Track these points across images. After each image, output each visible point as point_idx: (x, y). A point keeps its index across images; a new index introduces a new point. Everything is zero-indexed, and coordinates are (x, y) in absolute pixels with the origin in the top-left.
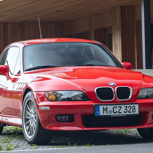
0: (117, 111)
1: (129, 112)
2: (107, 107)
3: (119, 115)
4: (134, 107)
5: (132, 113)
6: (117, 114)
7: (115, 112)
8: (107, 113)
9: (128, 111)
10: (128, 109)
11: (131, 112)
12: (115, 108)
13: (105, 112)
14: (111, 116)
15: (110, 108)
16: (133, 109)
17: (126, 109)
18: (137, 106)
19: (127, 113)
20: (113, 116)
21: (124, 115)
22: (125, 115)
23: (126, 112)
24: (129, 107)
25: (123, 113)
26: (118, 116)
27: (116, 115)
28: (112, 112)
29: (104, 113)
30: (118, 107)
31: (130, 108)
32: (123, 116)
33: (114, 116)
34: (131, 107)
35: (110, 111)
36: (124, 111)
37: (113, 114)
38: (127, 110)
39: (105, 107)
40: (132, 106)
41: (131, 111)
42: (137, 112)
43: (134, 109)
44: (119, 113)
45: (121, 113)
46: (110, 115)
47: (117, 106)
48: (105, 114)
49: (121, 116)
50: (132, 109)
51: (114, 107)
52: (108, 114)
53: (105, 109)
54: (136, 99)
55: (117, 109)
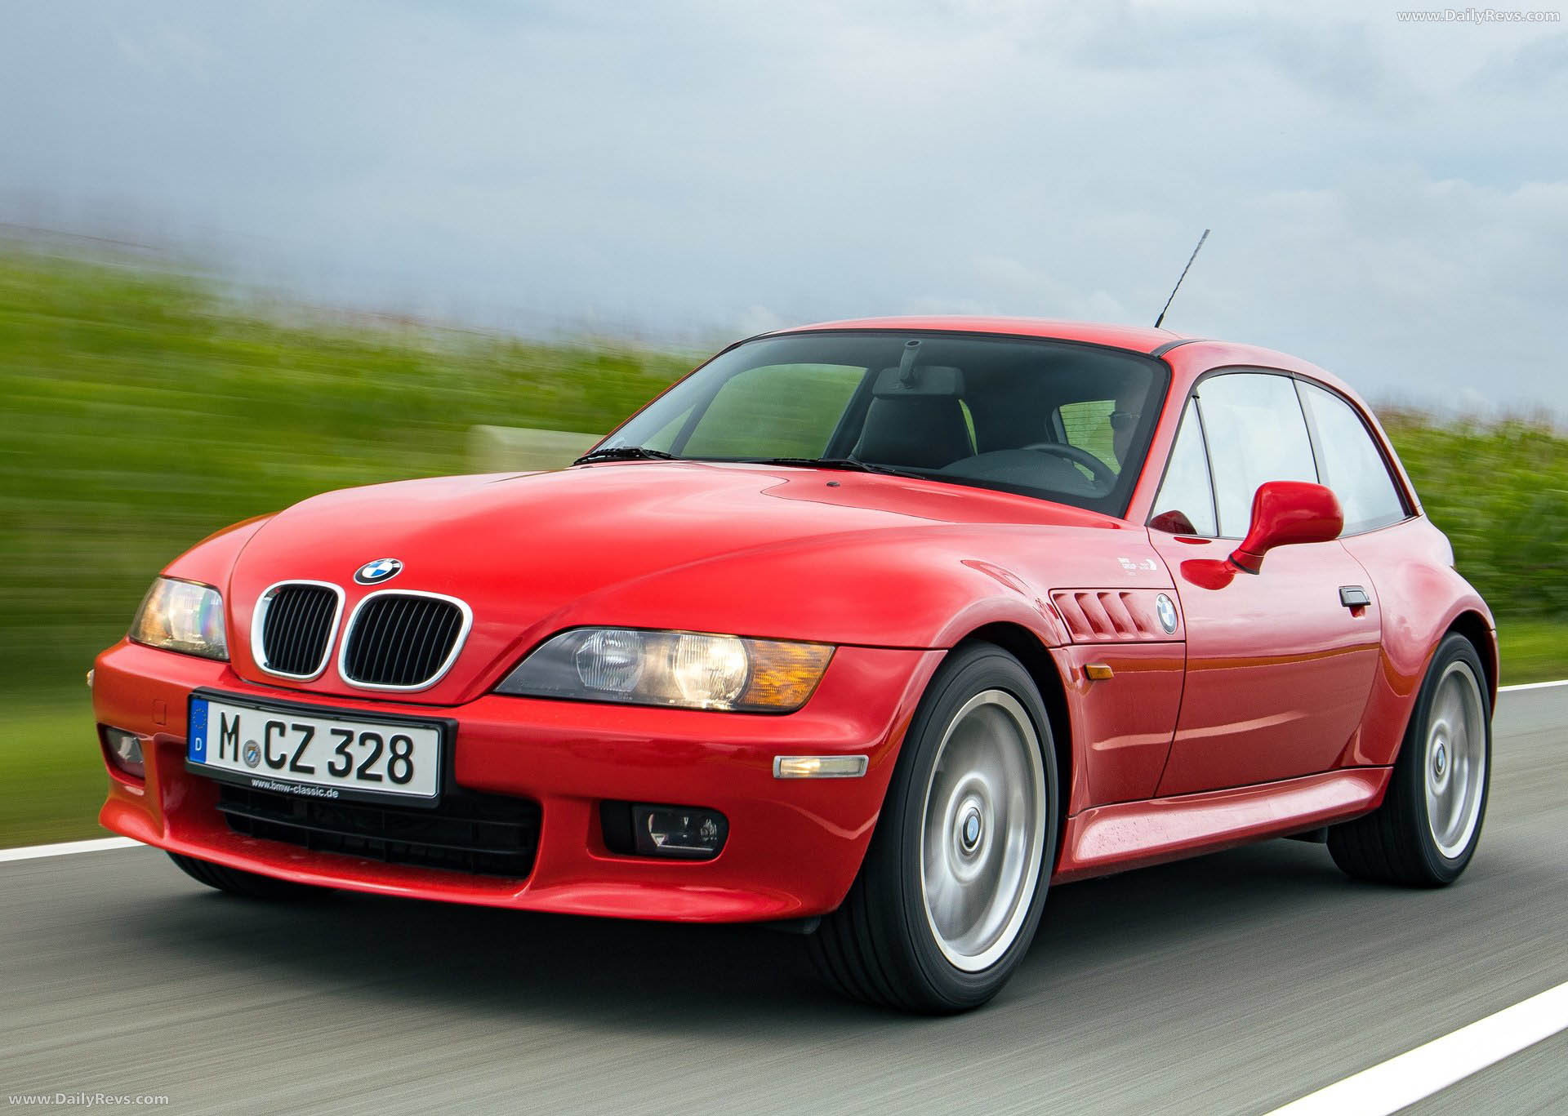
0: (283, 757)
1: (362, 775)
2: (237, 718)
3: (293, 784)
4: (401, 748)
5: (387, 787)
6: (285, 773)
7: (275, 757)
8: (236, 759)
9: (357, 764)
10: (360, 754)
11: (378, 778)
12: (275, 731)
13: (229, 750)
14: (255, 783)
15: (253, 723)
16: (396, 756)
17: (340, 750)
18: (426, 745)
19: (351, 782)
20: (261, 784)
21: (326, 788)
22: (335, 795)
23: (344, 773)
24: (364, 738)
25: (323, 777)
26: (287, 789)
27: (278, 781)
28: (258, 754)
29: (222, 756)
30: (296, 727)
31: (371, 745)
32: (319, 793)
33: (267, 785)
34: (377, 738)
35: (252, 746)
36: (331, 765)
37: (263, 769)
38: (349, 758)
39: (231, 712)
40: (387, 733)
41: (380, 768)
42: (425, 784)
43: (406, 758)
44: (295, 768)
45: (310, 770)
46: (249, 778)
47: (289, 721)
48: (228, 764)
49: (304, 791)
50: (387, 755)
51: (270, 725)
52: (241, 767)
53: (231, 732)
54: (490, 691)
55: (285, 745)
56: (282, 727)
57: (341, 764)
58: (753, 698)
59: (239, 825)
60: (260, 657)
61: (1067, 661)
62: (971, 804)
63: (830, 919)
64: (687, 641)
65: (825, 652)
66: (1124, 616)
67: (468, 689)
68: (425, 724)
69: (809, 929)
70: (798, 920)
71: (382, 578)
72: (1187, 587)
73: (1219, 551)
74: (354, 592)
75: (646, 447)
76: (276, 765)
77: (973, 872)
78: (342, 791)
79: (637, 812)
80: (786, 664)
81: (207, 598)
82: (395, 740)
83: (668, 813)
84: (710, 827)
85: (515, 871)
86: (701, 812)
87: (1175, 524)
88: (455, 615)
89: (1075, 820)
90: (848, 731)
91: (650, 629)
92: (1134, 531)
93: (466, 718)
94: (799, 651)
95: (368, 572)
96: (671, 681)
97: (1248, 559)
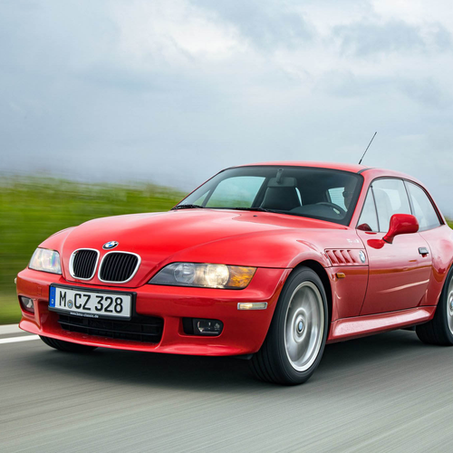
0: (81, 305)
1: (106, 310)
2: (66, 293)
3: (83, 313)
4: (119, 301)
5: (114, 314)
6: (81, 310)
7: (78, 305)
8: (65, 306)
9: (104, 307)
10: (106, 304)
11: (111, 311)
12: (78, 297)
13: (63, 303)
14: (71, 314)
15: (71, 294)
16: (117, 304)
17: (99, 302)
18: (127, 300)
19: (103, 313)
20: (73, 314)
21: (94, 315)
22: (97, 317)
23: (100, 310)
24: (107, 299)
25: (93, 311)
26: (82, 315)
27: (79, 313)
28: (72, 304)
29: (60, 305)
30: (84, 295)
31: (109, 301)
32: (92, 316)
33: (75, 314)
34: (111, 298)
35: (70, 302)
36: (96, 307)
37: (74, 309)
38: (102, 305)
39: (63, 291)
40: (114, 297)
41: (112, 308)
42: (126, 313)
43: (120, 304)
44: (84, 308)
45: (89, 309)
46: (70, 312)
47: (82, 293)
48: (62, 307)
49: (87, 316)
50: (114, 304)
51: (76, 295)
52: (67, 308)
53: (63, 297)
54: (147, 283)
55: (81, 301)
56: (80, 296)
57: (99, 307)
58: (230, 284)
59: (66, 327)
60: (72, 273)
61: (331, 272)
62: (300, 318)
63: (256, 355)
64: (210, 267)
65: (254, 269)
66: (348, 257)
67: (140, 283)
68: (127, 294)
69: (249, 358)
70: (245, 355)
71: (111, 247)
72: (368, 248)
73: (380, 237)
74: (103, 252)
75: (194, 204)
76: (79, 307)
77: (301, 340)
78: (99, 316)
79: (194, 321)
80: (241, 273)
81: (54, 254)
82: (117, 299)
83: (204, 321)
84: (218, 326)
85: (155, 340)
86: (214, 320)
87: (365, 228)
88: (135, 259)
89: (334, 323)
90: (260, 295)
91: (198, 263)
92: (352, 230)
93: (139, 292)
94: (245, 269)
95: (107, 246)
96: (205, 279)
97: (389, 239)
